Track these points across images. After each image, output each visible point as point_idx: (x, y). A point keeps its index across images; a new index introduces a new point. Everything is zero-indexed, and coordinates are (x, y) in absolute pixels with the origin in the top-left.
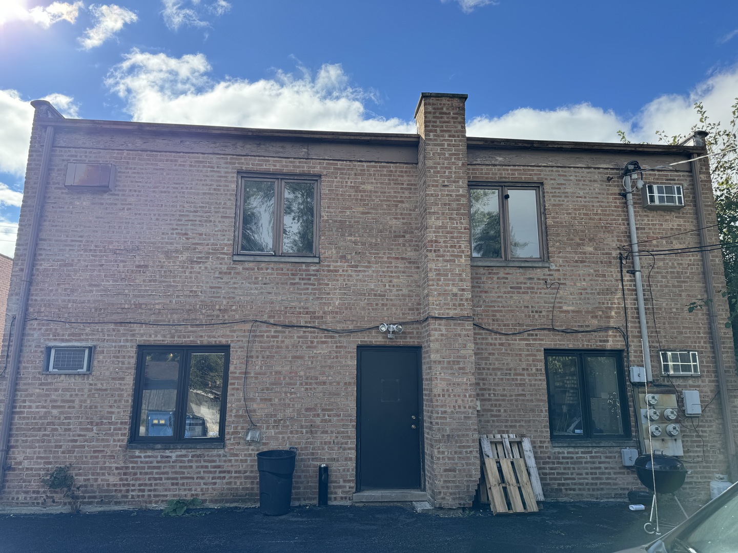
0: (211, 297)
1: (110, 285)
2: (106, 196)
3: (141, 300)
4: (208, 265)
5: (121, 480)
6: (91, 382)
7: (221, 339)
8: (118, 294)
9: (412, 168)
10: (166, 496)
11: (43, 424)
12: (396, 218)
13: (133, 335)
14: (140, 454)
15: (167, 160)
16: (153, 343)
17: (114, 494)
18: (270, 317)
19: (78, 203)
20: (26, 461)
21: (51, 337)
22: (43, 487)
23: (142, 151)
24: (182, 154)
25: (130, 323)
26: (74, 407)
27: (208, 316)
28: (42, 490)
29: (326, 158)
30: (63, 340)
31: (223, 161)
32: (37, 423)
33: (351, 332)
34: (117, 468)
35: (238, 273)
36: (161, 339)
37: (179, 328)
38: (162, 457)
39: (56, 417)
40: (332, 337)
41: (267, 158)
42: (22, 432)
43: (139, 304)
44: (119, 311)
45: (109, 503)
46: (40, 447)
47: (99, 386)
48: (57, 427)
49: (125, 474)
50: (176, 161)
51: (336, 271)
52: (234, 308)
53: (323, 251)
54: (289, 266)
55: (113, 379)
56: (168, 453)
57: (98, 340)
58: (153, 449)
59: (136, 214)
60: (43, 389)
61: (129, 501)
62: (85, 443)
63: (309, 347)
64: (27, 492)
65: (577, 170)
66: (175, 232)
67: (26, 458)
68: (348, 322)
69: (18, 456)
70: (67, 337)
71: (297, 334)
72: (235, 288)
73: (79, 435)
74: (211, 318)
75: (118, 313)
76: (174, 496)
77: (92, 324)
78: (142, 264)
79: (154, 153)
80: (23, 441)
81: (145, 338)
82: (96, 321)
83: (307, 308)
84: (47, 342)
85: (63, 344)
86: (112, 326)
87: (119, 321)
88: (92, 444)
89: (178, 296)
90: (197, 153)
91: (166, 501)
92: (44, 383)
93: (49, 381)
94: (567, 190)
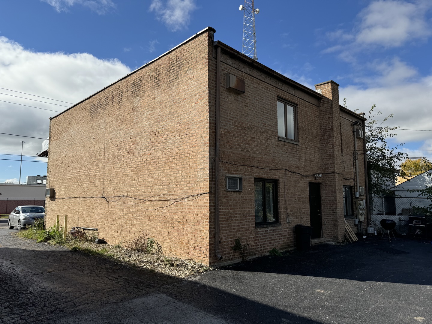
0: (274, 156)
1: (244, 146)
2: (239, 97)
3: (254, 155)
4: (272, 141)
5: (255, 243)
6: (242, 196)
7: (277, 177)
8: (247, 151)
9: (318, 108)
10: (268, 249)
11: (228, 218)
12: (315, 129)
13: (253, 173)
14: (259, 230)
15: (257, 83)
16: (259, 177)
17: (253, 250)
18: (289, 168)
19: (230, 98)
20: (223, 238)
21: (227, 171)
22: (231, 250)
23: (249, 75)
24: (261, 81)
25: (252, 166)
26: (237, 209)
27: (273, 165)
28: (230, 252)
29: (299, 97)
30: (232, 174)
31: (273, 89)
32: (226, 217)
33: (307, 176)
34: (253, 238)
35: (279, 146)
36: (261, 175)
37: (266, 170)
38: (266, 231)
39: (232, 214)
40: (303, 178)
41: (284, 92)
42: (221, 223)
43: (254, 157)
44: (248, 160)
45: (252, 255)
46: (228, 230)
47: (245, 198)
48: (233, 219)
49: (256, 240)
50: (260, 84)
51: (303, 149)
52: (280, 162)
53: (300, 140)
54: (292, 145)
55: (249, 194)
56: (267, 229)
57: (243, 174)
58: (263, 228)
59: (250, 110)
60: (226, 199)
61: (258, 253)
62: (243, 227)
63: (298, 182)
64: (225, 254)
65: (346, 120)
66: (262, 122)
67: (224, 236)
68: (306, 172)
69: (221, 235)
70: (232, 172)
71: (295, 175)
72: (279, 153)
73: (241, 223)
74: (274, 167)
75: (248, 161)
76: (270, 248)
77: (240, 166)
78: (253, 137)
79: (253, 77)
80: (222, 227)
81: (257, 175)
82: (241, 165)
83: (297, 165)
84: (226, 174)
85: (232, 176)
86: (246, 168)
87: (248, 165)
88: (245, 227)
89: (265, 155)
90: (266, 83)
91: (268, 251)
92: (226, 196)
93: (228, 195)
94: (345, 127)
